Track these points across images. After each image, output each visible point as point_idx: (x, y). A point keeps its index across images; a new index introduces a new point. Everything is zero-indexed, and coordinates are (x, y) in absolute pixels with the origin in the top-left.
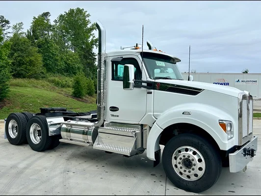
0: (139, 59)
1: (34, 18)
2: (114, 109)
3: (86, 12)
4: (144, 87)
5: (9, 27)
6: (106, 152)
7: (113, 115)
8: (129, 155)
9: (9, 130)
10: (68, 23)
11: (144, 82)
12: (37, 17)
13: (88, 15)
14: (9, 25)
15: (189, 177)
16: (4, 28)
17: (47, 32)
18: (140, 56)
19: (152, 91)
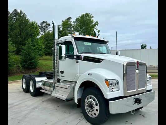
0: (73, 41)
1: (63, 21)
2: (62, 72)
3: (91, 15)
4: (75, 59)
5: (50, 27)
6: (56, 98)
7: (62, 76)
8: (65, 100)
9: (23, 84)
10: (81, 22)
11: (75, 56)
12: (64, 21)
13: (93, 17)
14: (50, 26)
15: (92, 115)
16: (47, 28)
17: (70, 29)
18: (73, 40)
19: (79, 61)
